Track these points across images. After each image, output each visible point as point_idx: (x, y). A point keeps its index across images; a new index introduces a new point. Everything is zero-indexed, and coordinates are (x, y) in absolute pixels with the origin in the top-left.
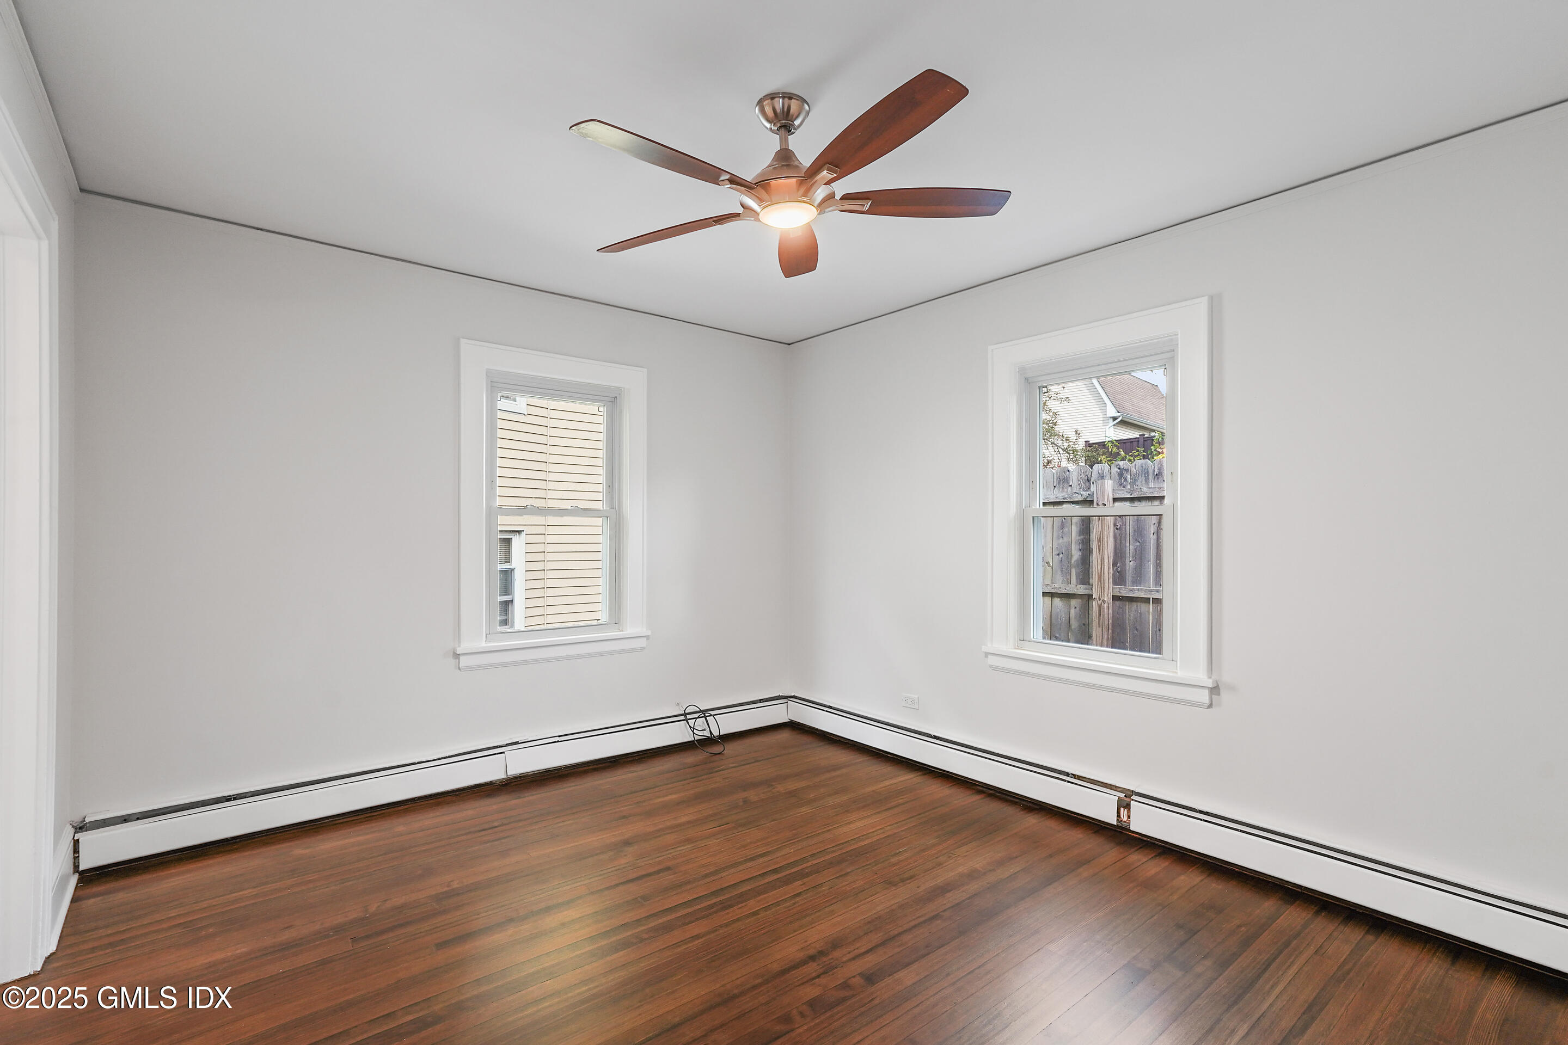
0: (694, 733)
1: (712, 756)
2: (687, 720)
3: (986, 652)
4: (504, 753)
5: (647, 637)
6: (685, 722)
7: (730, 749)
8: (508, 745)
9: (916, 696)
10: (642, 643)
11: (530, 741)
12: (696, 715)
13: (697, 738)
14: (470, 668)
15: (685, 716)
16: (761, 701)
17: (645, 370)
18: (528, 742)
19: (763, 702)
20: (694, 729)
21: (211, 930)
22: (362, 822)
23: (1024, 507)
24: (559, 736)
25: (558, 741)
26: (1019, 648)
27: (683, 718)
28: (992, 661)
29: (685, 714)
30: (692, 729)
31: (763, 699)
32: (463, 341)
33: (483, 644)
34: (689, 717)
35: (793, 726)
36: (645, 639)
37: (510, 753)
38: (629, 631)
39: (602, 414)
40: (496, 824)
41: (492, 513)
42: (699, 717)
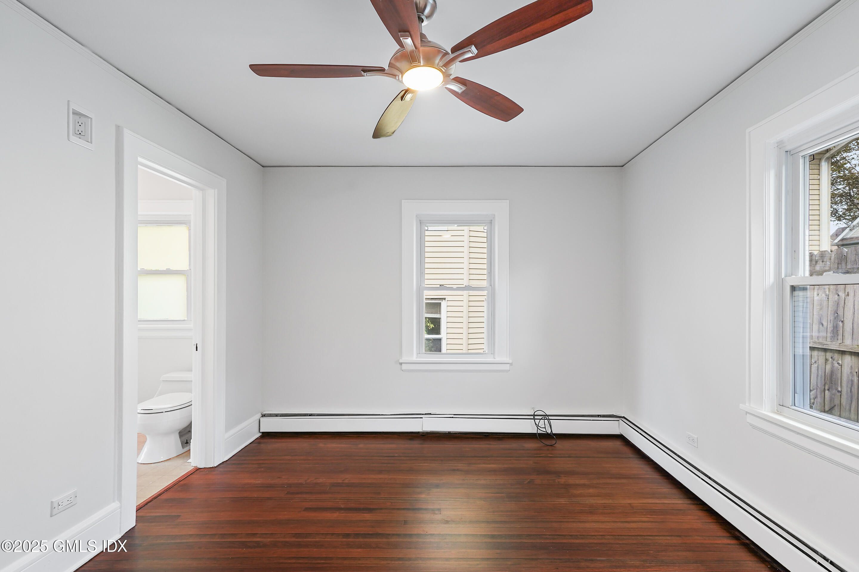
0: (538, 428)
1: (545, 446)
2: (534, 419)
3: (746, 412)
4: (422, 418)
5: (511, 364)
6: (533, 420)
7: (560, 445)
8: (426, 414)
9: (696, 437)
10: (507, 367)
11: (438, 414)
12: (540, 417)
13: (539, 432)
14: (408, 371)
15: (534, 416)
16: (598, 416)
17: (508, 201)
18: (436, 414)
19: (601, 417)
20: (538, 425)
21: (262, 469)
22: (354, 438)
23: (783, 276)
24: (454, 415)
25: (452, 417)
26: (779, 413)
27: (532, 417)
28: (750, 419)
29: (534, 415)
30: (537, 426)
31: (600, 415)
32: (403, 201)
33: (414, 358)
34: (536, 417)
35: (621, 438)
36: (509, 365)
37: (425, 418)
38: (498, 359)
39: (486, 231)
40: (396, 455)
41: (420, 290)
42: (542, 419)
